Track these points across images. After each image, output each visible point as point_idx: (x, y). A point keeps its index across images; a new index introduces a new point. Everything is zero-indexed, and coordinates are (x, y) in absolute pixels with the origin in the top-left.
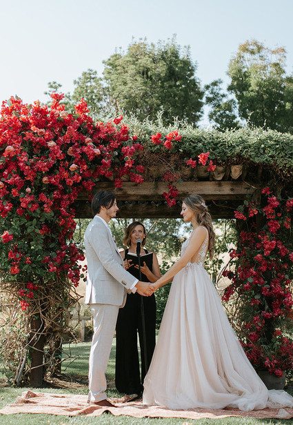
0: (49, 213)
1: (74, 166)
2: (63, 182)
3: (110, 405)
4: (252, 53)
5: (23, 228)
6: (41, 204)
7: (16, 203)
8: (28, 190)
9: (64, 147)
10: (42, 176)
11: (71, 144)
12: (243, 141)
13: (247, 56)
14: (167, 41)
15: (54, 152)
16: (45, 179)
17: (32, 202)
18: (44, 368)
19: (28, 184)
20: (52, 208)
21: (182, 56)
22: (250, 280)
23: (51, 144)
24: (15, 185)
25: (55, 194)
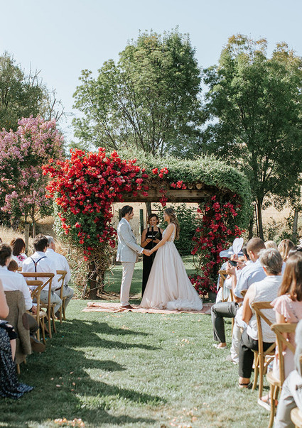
0: (99, 213)
1: (111, 188)
2: (106, 196)
3: (131, 308)
4: (239, 43)
5: (86, 220)
6: (95, 208)
7: (81, 208)
8: (88, 201)
9: (105, 178)
10: (95, 193)
11: (110, 175)
12: (202, 172)
13: (235, 46)
14: (171, 31)
15: (102, 182)
16: (97, 195)
17: (91, 209)
18: (97, 289)
19: (88, 198)
20: (101, 210)
21: (183, 42)
22: (205, 244)
23: (100, 176)
24: (81, 199)
25: (101, 203)
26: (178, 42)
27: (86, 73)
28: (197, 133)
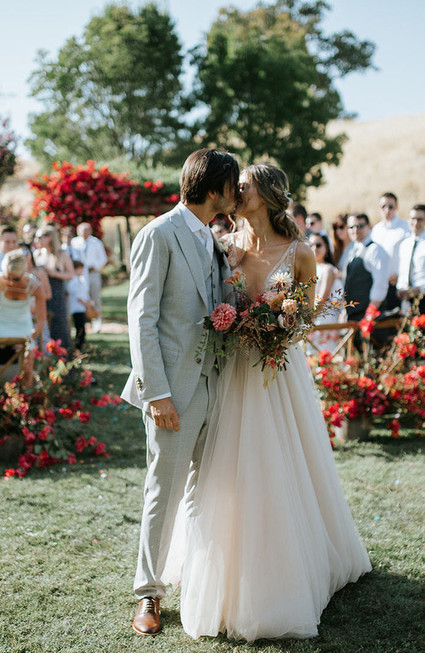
9: (97, 193)
26: (155, 12)
27: (42, 54)
28: (182, 126)
